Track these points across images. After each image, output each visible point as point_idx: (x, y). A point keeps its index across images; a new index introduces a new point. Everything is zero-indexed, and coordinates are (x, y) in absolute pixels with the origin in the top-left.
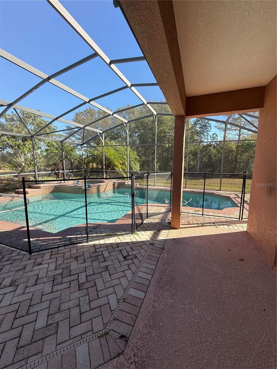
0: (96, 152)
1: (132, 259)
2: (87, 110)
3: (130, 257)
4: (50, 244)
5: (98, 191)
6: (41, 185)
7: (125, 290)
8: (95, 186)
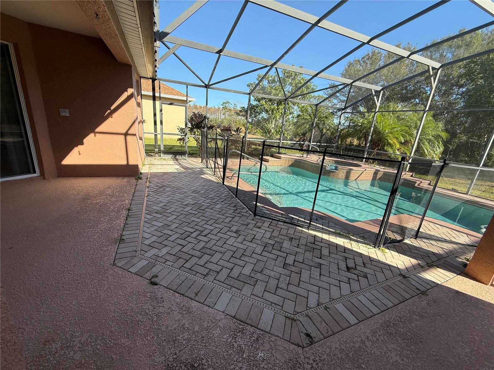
0: (361, 121)
1: (358, 276)
2: (368, 55)
3: (356, 272)
4: (273, 215)
5: (347, 177)
6: (282, 156)
7: (331, 300)
8: (344, 169)
